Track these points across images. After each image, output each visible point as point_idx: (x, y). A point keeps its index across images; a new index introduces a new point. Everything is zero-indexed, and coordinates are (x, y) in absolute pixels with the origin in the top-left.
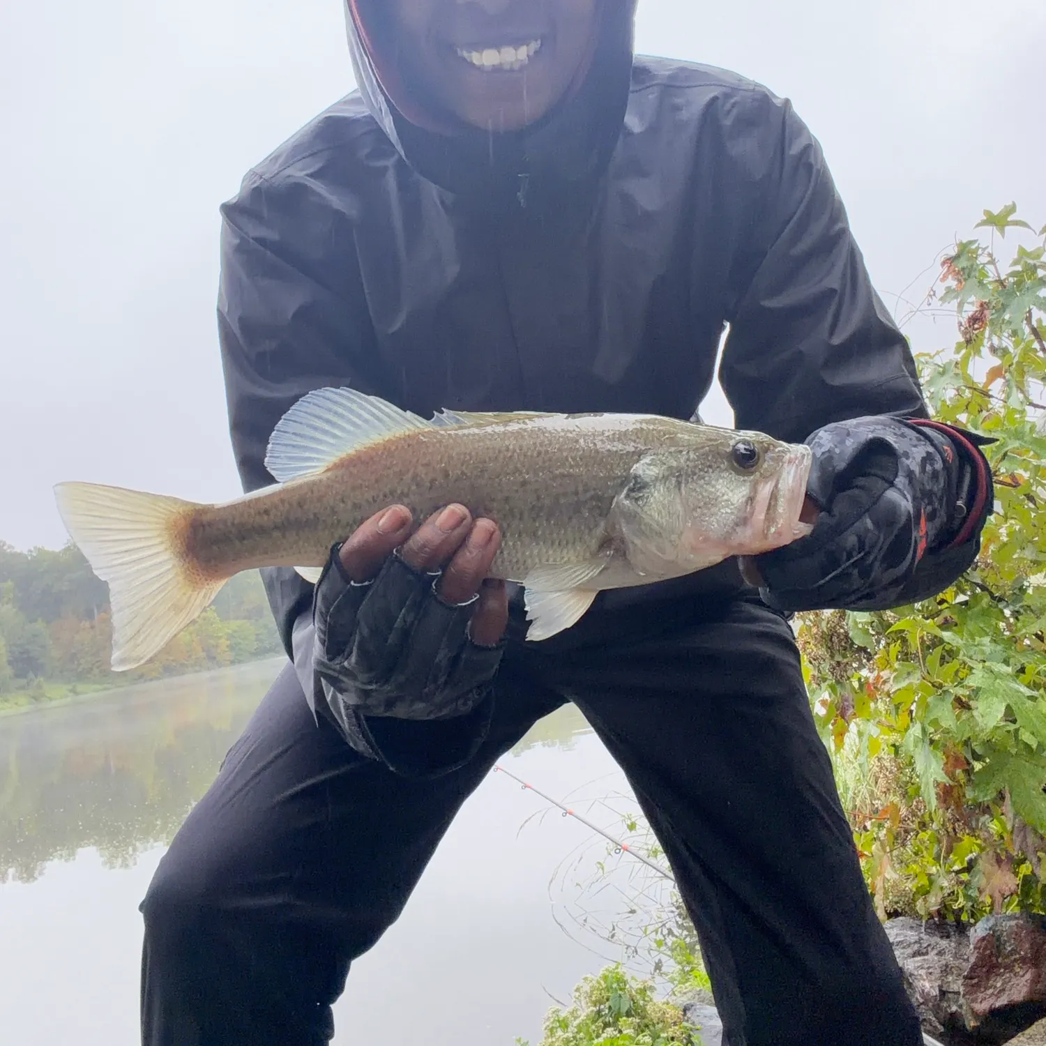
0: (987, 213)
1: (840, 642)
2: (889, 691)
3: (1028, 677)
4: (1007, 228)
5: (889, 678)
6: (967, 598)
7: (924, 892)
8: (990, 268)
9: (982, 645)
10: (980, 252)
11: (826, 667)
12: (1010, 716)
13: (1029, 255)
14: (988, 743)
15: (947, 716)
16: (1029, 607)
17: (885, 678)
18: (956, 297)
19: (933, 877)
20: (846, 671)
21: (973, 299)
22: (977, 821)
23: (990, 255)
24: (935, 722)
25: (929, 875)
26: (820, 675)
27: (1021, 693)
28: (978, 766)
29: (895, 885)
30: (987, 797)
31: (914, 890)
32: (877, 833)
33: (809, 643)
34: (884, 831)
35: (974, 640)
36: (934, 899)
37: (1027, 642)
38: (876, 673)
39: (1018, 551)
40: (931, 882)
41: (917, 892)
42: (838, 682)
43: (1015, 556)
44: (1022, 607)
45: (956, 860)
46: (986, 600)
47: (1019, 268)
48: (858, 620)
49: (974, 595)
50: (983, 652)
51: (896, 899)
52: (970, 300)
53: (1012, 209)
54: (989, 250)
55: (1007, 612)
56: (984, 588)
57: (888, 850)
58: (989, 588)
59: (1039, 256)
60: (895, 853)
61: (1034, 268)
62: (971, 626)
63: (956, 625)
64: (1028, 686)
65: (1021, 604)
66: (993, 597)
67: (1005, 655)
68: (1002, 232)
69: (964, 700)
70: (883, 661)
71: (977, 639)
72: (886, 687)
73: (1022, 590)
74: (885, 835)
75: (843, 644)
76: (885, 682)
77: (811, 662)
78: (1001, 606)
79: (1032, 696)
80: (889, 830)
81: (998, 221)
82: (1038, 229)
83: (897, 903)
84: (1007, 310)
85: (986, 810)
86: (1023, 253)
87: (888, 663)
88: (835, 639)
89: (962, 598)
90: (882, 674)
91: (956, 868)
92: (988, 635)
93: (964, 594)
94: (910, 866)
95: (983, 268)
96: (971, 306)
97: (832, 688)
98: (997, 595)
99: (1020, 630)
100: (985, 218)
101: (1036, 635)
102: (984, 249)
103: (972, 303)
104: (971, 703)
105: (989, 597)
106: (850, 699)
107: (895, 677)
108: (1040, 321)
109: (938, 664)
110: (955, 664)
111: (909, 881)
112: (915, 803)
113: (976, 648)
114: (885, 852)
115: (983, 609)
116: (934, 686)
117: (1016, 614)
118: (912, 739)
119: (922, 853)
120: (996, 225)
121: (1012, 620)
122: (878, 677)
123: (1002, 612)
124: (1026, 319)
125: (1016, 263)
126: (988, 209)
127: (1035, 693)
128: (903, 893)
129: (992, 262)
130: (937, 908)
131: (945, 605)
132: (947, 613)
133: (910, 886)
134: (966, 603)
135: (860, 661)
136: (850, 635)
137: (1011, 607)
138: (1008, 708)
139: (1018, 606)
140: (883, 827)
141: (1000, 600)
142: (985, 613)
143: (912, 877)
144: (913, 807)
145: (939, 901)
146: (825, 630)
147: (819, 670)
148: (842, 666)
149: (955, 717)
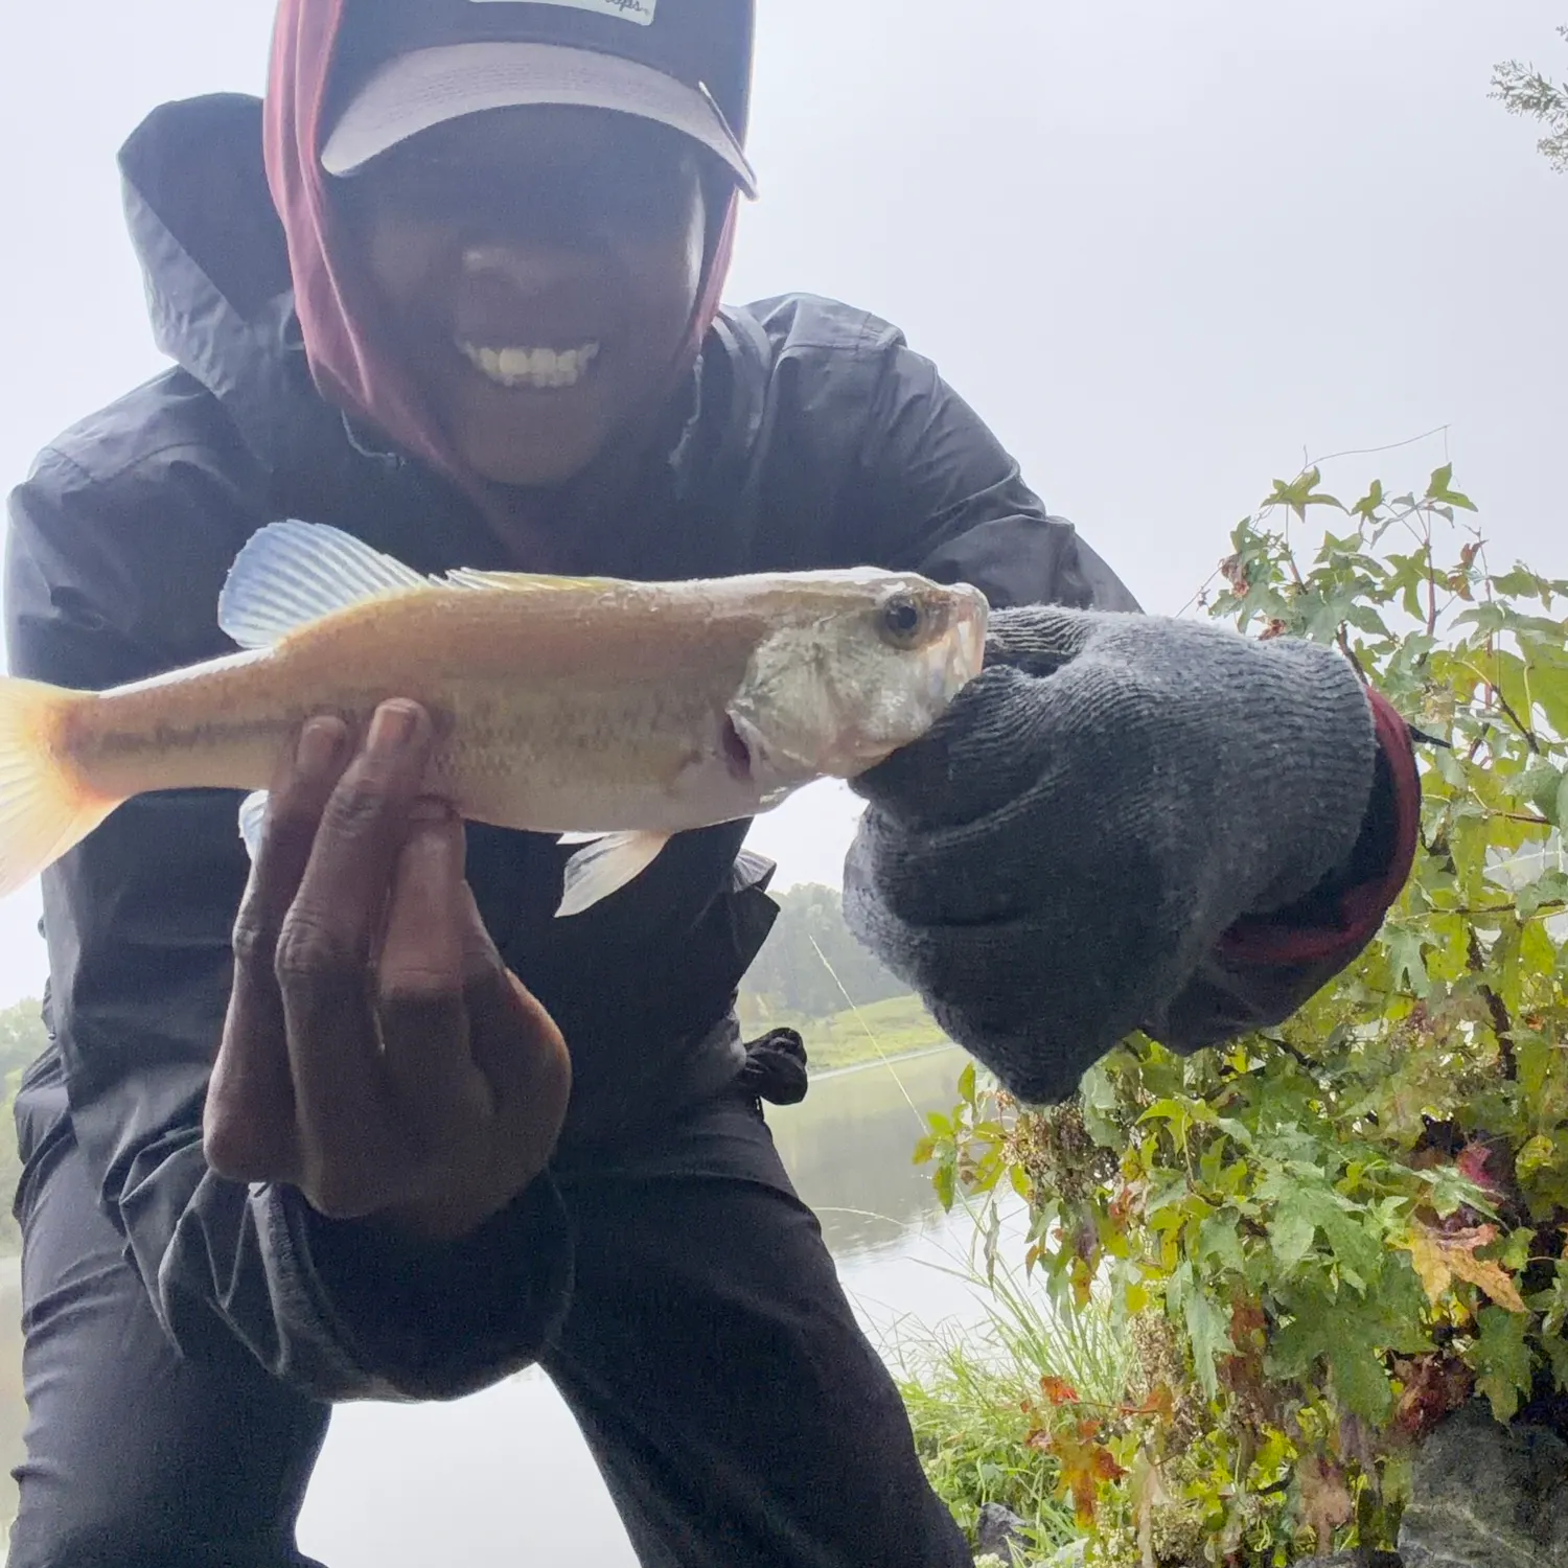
0: (1278, 484)
1: (1071, 1139)
2: (1142, 1213)
3: (1351, 1181)
4: (1308, 508)
5: (1141, 1194)
6: (1264, 1064)
7: (1216, 1525)
8: (1283, 565)
9: (1283, 1136)
10: (1272, 541)
11: (1050, 1178)
12: (1322, 1242)
13: (1340, 545)
14: (1293, 1287)
15: (1229, 1248)
16: (1356, 1073)
17: (1134, 1193)
18: (1235, 608)
19: (1228, 1500)
20: (1080, 1185)
21: (1260, 613)
22: (1281, 1409)
23: (1285, 547)
24: (1214, 1259)
25: (1223, 1498)
26: (1041, 1190)
27: (1340, 1208)
28: (1284, 1322)
29: (1171, 1517)
30: (1297, 1371)
31: (1201, 1523)
32: (1142, 1435)
33: (1026, 1141)
34: (1152, 1431)
35: (1273, 1126)
36: (1230, 1535)
37: (1357, 1127)
38: (1122, 1186)
39: (1340, 989)
40: (1226, 1510)
41: (1205, 1527)
42: (1069, 1201)
43: (1336, 997)
44: (1343, 1075)
45: (1264, 1472)
46: (1291, 1066)
47: (1326, 565)
48: (1097, 1106)
49: (1273, 1058)
50: (1287, 1147)
51: (1173, 1539)
52: (1257, 615)
53: (1315, 479)
54: (1283, 539)
55: (1324, 1084)
56: (1287, 1047)
57: (1158, 1461)
58: (1296, 1047)
59: (1355, 548)
60: (1167, 1466)
61: (1347, 563)
62: (1269, 1106)
63: (1247, 1105)
64: (1350, 1196)
65: (1342, 1071)
66: (1302, 1061)
67: (1319, 1151)
68: (1302, 513)
69: (1257, 1221)
70: (1133, 1167)
71: (1279, 1125)
72: (1136, 1209)
73: (1344, 1047)
74: (1153, 1436)
75: (1077, 1142)
76: (1134, 1200)
77: (1027, 1171)
78: (1314, 1073)
79: (1356, 1212)
80: (1160, 1431)
81: (1295, 496)
82: (1351, 505)
83: (1174, 1544)
84: (1311, 627)
85: (1296, 1391)
86: (1331, 541)
87: (1140, 1170)
88: (1063, 1134)
89: (1257, 1064)
90: (1130, 1186)
91: (1265, 1484)
92: (1293, 1118)
93: (1259, 1058)
94: (1192, 1483)
95: (1275, 566)
96: (1259, 622)
97: (1061, 1211)
98: (1308, 1057)
99: (1344, 1111)
100: (1275, 492)
101: (1369, 1116)
102: (1277, 539)
103: (1261, 619)
104: (1268, 1225)
105: (1296, 1061)
106: (1092, 1230)
107: (1149, 1193)
108: (1359, 643)
109: (1218, 1167)
110: (1240, 1168)
111: (1194, 1508)
112: (1193, 1388)
113: (1276, 1141)
114: (1152, 1463)
115: (1286, 1079)
116: (1208, 1201)
117: (1337, 1085)
118: (1179, 1285)
119: (1211, 1462)
120: (1292, 503)
121: (1333, 1096)
122: (1126, 1193)
123: (1317, 1084)
124: (1338, 639)
125: (1321, 559)
126: (1281, 479)
127: (1360, 1208)
128: (1182, 1529)
129: (1287, 555)
130: (1233, 1550)
131: (1233, 1075)
132: (1233, 1088)
133: (1195, 1517)
134: (1260, 1072)
135: (1102, 1168)
136: (1086, 1129)
137: (1329, 1075)
138: (1320, 1232)
139: (1339, 1073)
140: (1151, 1425)
141: (1313, 1064)
142: (1290, 1086)
143: (1198, 1502)
144: (1192, 1394)
145: (1238, 1538)
146: (1049, 1121)
147: (1041, 1185)
148: (1075, 1175)
149: (1242, 1250)
